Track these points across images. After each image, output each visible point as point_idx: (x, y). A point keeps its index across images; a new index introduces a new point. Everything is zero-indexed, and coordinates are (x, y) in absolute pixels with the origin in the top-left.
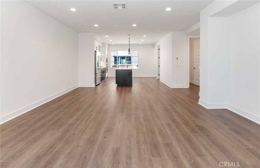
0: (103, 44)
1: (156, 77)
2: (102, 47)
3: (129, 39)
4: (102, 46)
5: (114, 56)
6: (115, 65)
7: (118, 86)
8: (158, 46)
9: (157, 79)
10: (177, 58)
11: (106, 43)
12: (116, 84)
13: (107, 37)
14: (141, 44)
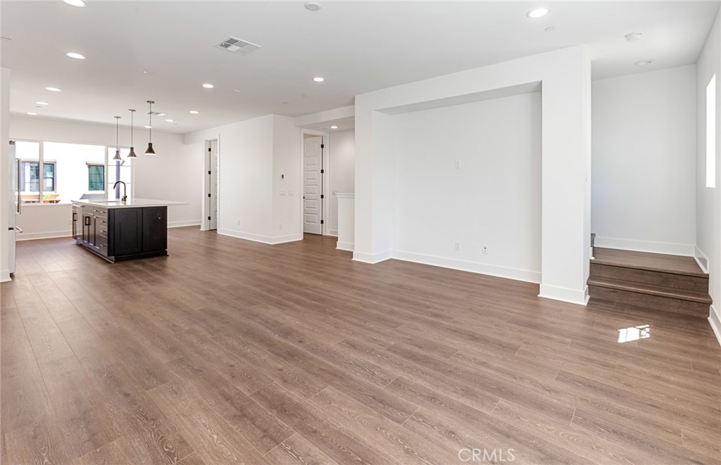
1: (199, 227)
3: (150, 113)
8: (206, 141)
9: (202, 229)
10: (283, 176)
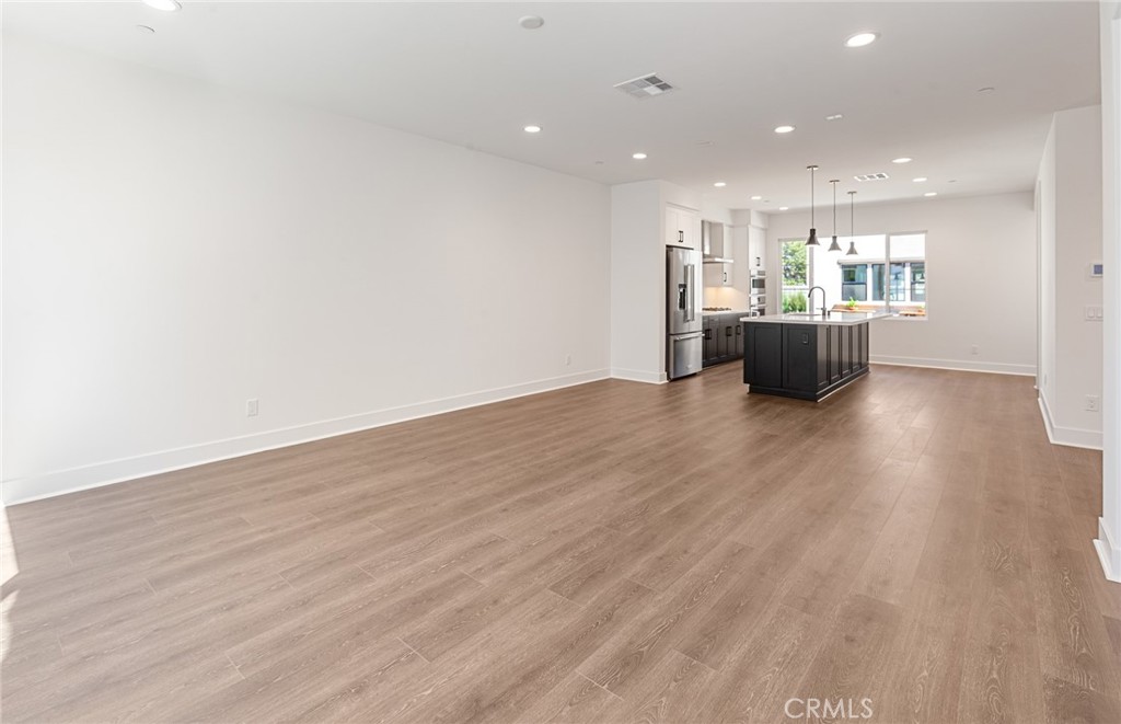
0: (735, 213)
2: (732, 227)
4: (730, 223)
5: (839, 263)
6: (846, 303)
7: (752, 391)
10: (1098, 270)
11: (748, 210)
12: (745, 382)
13: (723, 187)
14: (931, 200)
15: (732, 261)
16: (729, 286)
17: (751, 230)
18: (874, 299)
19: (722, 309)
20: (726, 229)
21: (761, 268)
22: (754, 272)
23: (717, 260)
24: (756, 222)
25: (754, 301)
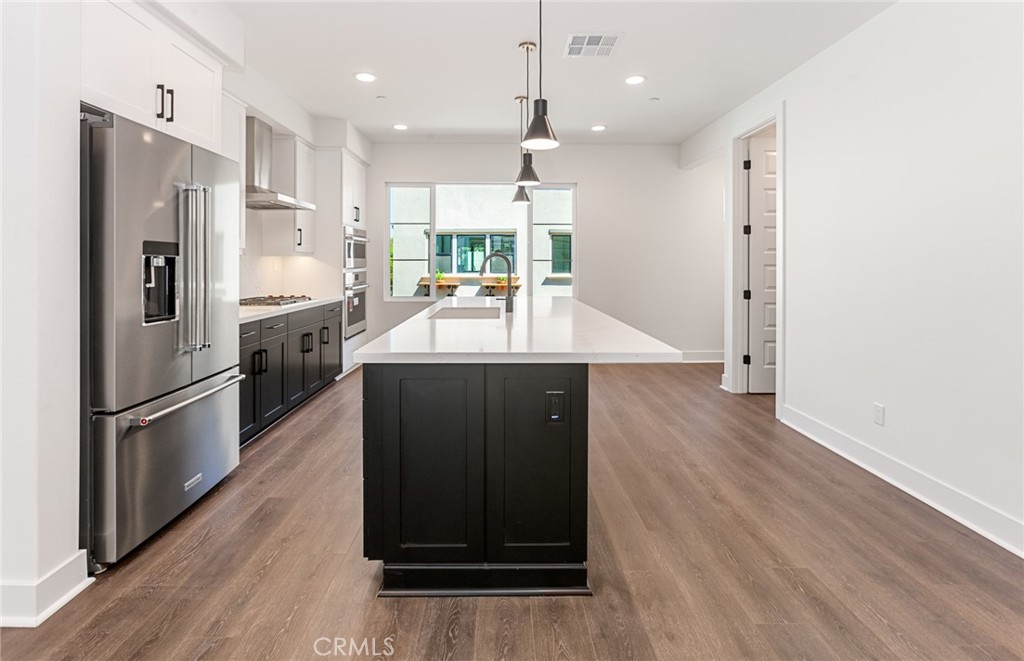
11: (342, 121)
15: (313, 207)
16: (305, 254)
17: (346, 157)
18: (459, 271)
19: (293, 299)
20: (301, 150)
21: (360, 226)
22: (350, 231)
23: (283, 198)
24: (353, 144)
25: (350, 279)
